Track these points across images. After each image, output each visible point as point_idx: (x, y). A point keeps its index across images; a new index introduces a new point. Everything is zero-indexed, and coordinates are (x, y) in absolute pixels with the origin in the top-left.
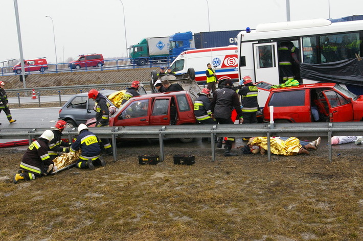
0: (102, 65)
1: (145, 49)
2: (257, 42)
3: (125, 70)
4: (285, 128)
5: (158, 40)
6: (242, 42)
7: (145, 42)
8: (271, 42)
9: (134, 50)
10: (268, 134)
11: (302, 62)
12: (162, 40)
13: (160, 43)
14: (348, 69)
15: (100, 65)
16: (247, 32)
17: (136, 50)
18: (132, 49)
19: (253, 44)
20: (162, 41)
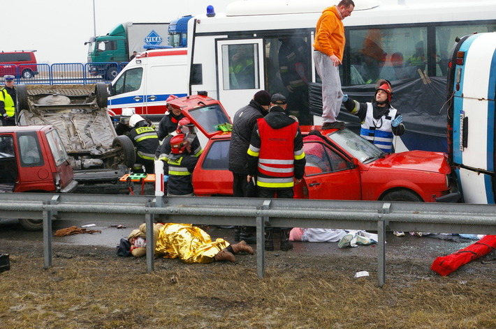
0: (33, 75)
1: (121, 46)
2: (226, 36)
3: (65, 87)
4: (184, 206)
5: (150, 29)
6: (195, 35)
7: (121, 31)
8: (252, 37)
9: (97, 47)
10: (148, 217)
11: (314, 81)
12: (157, 29)
13: (153, 34)
14: (402, 99)
15: (27, 75)
16: (208, 16)
17: (102, 46)
18: (94, 44)
19: (216, 40)
20: (157, 32)
